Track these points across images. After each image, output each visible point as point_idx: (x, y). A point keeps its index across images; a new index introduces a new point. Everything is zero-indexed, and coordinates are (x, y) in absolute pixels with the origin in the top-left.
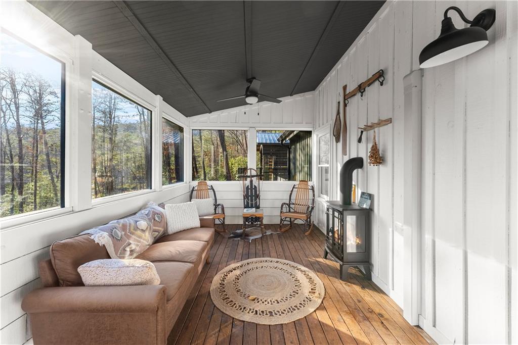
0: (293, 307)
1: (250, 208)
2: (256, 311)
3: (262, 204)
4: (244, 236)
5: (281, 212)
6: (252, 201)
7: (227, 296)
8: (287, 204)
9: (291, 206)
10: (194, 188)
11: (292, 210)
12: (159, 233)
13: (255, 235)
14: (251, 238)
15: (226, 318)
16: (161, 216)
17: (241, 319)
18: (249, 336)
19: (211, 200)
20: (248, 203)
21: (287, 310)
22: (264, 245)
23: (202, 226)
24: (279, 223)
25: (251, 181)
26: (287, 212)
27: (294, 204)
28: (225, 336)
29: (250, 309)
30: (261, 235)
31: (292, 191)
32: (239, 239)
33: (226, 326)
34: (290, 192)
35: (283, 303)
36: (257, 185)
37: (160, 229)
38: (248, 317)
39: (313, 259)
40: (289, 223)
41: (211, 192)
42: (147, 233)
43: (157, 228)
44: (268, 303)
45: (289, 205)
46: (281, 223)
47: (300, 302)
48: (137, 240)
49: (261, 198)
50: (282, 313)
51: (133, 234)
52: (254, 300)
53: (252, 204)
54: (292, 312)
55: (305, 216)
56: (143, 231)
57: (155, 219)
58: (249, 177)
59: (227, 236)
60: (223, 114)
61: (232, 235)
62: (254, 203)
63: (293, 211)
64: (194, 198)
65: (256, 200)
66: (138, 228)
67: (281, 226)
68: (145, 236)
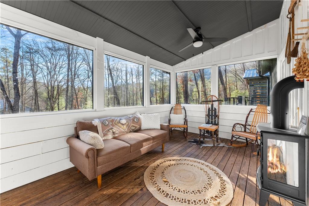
0: (186, 200)
1: (210, 124)
2: (160, 189)
3: (221, 123)
4: (199, 143)
5: (233, 130)
6: (212, 119)
7: (154, 173)
8: (243, 125)
9: (247, 127)
10: (172, 107)
11: (247, 130)
12: (136, 128)
13: (209, 144)
14: (204, 145)
15: (142, 183)
16: (139, 119)
17: (148, 188)
18: (142, 200)
19: (182, 116)
20: (209, 120)
21: (179, 199)
22: (209, 152)
23: (161, 129)
24: (231, 139)
25: (212, 105)
26: (241, 131)
27: (250, 126)
28: (132, 192)
29: (158, 186)
30: (212, 145)
31: (249, 114)
32: (195, 144)
33: (138, 188)
34: (247, 115)
35: (183, 194)
36: (217, 108)
37: (137, 126)
38: (152, 189)
39: (243, 175)
40: (245, 141)
41: (183, 111)
42: (125, 126)
43: (135, 125)
44: (172, 188)
45: (245, 126)
46: (232, 138)
47: (195, 200)
48: (118, 128)
49: (220, 117)
50: (175, 199)
51: (116, 124)
52: (166, 182)
53: (212, 122)
54: (182, 202)
55: (254, 136)
56: (122, 124)
57: (134, 120)
58: (210, 101)
59: (188, 140)
60: (193, 60)
61: (193, 140)
62: (213, 120)
63: (249, 131)
64: (172, 114)
65: (215, 118)
66: (120, 122)
67: (231, 141)
68: (124, 127)
